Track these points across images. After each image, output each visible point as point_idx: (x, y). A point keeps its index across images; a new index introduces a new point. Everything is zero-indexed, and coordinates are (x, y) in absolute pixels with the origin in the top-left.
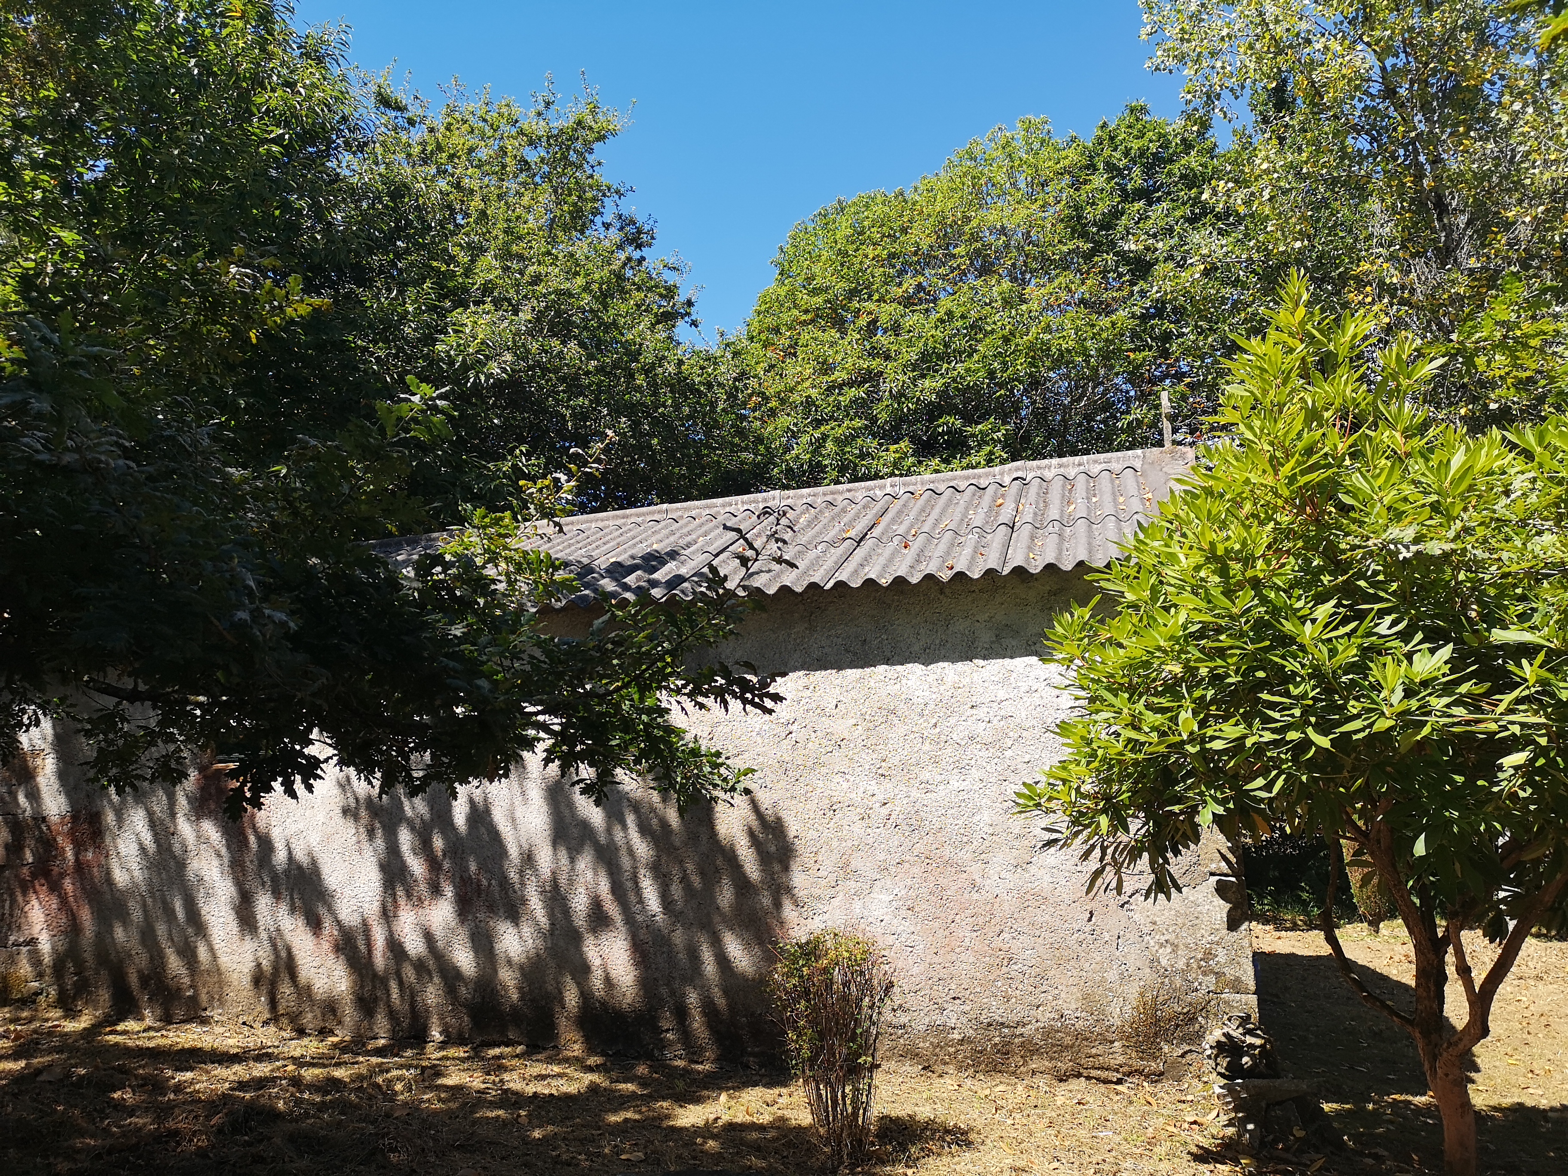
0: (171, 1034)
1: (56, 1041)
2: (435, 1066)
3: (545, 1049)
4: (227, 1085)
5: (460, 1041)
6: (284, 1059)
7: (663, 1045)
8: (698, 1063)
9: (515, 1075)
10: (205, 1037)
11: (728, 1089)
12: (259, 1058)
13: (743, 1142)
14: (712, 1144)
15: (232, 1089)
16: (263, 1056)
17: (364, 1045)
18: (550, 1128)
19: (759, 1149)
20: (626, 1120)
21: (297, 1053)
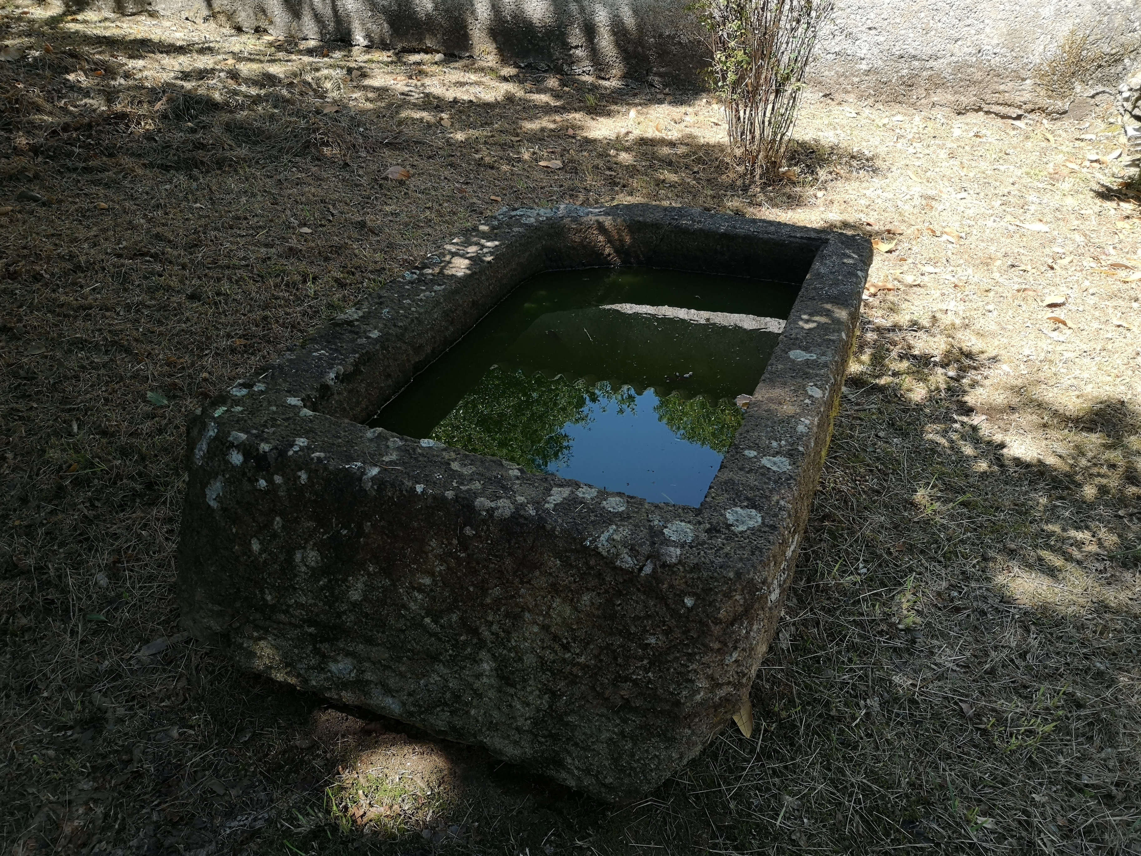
0: (125, 25)
1: (23, 26)
2: (361, 68)
3: (461, 58)
4: (172, 74)
5: (384, 46)
6: (224, 53)
7: (572, 61)
8: (604, 79)
9: (435, 81)
10: (154, 30)
11: (636, 105)
12: (202, 51)
13: (654, 156)
14: (625, 158)
15: (177, 78)
16: (205, 50)
17: (296, 44)
18: (471, 131)
19: (670, 163)
20: (543, 130)
21: (236, 49)
